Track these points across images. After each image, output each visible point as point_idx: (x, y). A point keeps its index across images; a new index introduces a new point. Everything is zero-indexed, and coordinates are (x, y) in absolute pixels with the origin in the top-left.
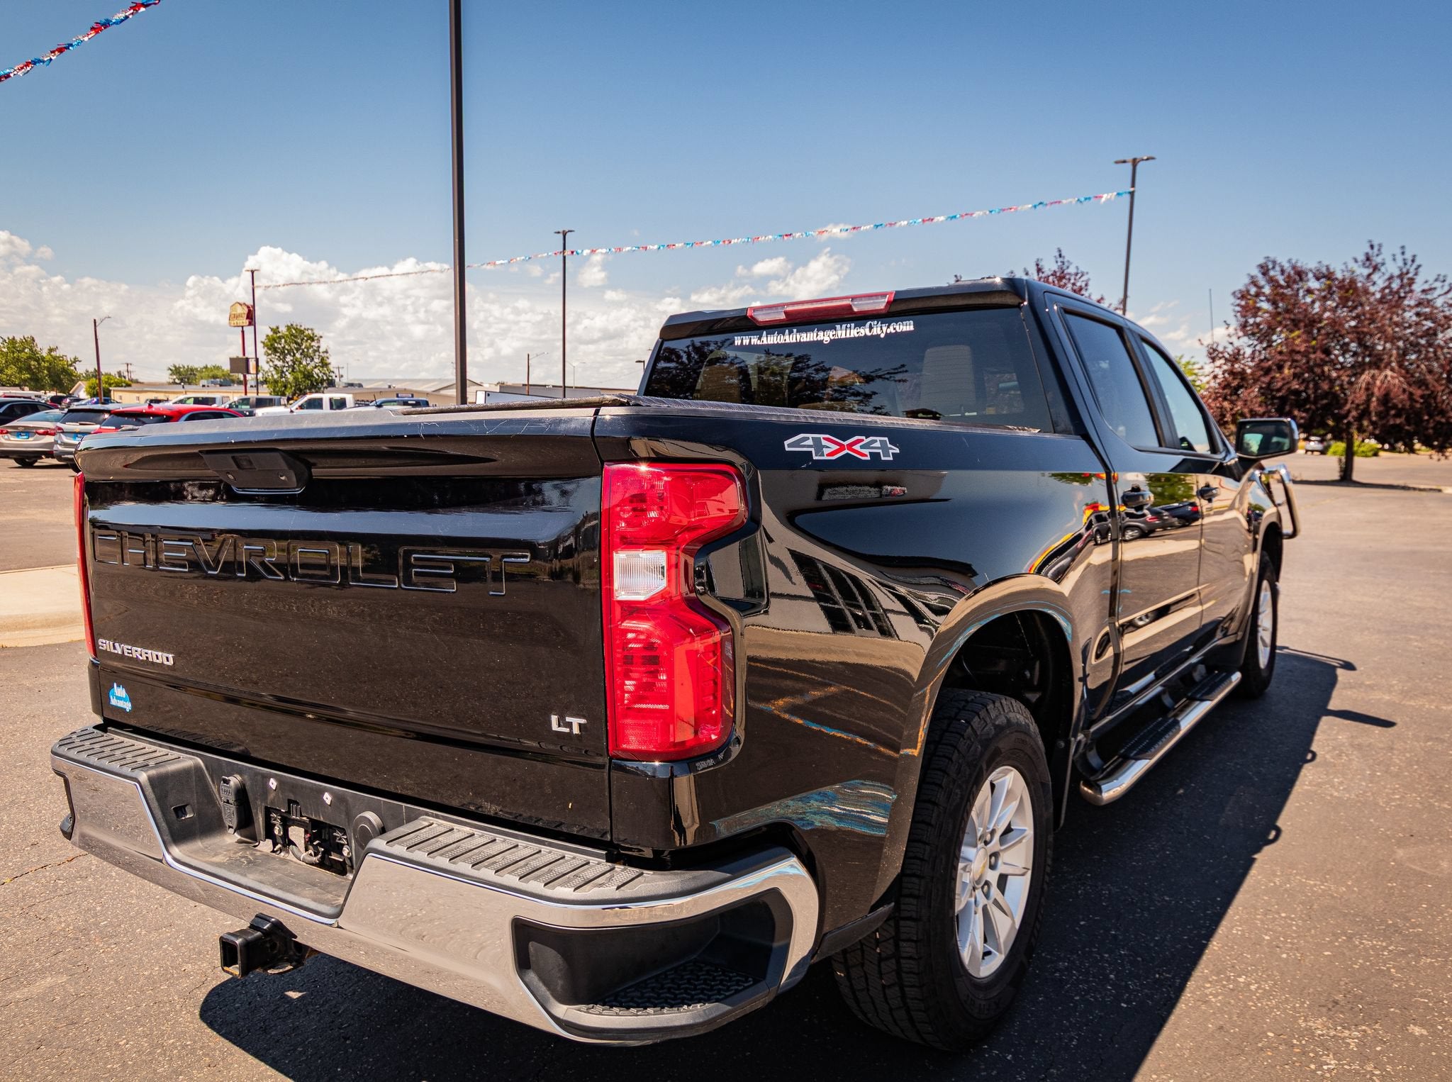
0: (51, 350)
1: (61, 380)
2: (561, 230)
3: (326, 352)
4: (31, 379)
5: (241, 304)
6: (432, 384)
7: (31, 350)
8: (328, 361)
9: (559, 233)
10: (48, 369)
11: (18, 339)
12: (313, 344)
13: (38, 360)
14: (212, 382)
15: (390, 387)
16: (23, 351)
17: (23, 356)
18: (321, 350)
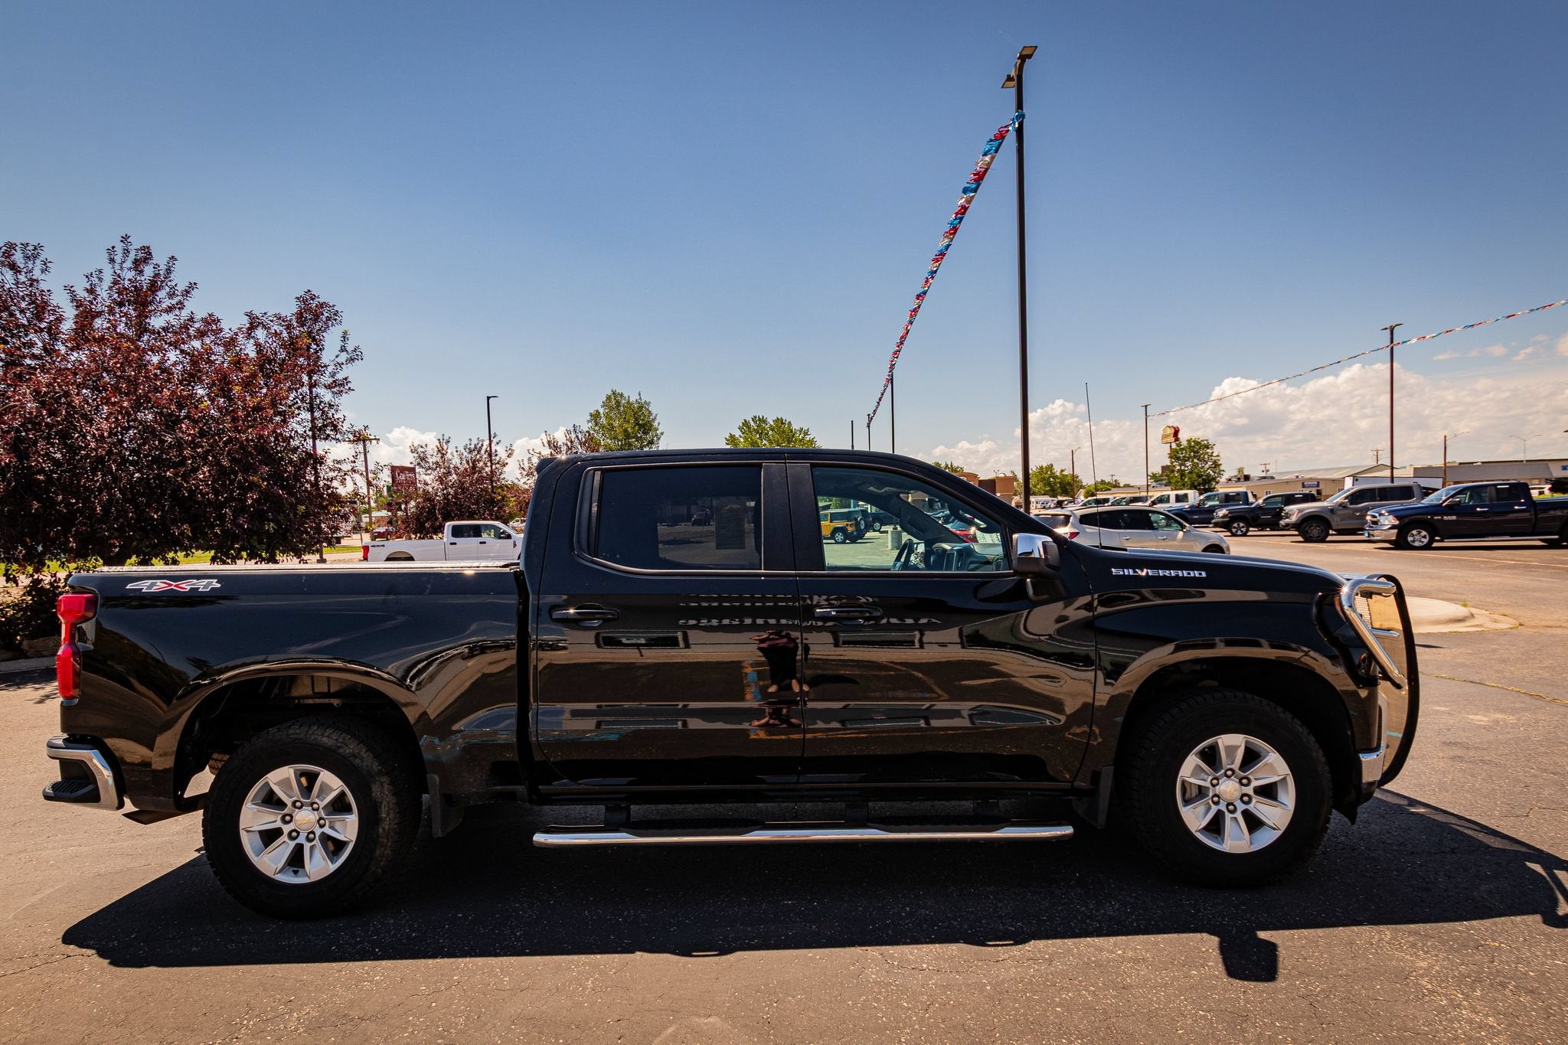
0: (1062, 471)
1: (1067, 489)
2: (1388, 326)
3: (1218, 456)
4: (1050, 490)
5: (1169, 427)
6: (1345, 471)
7: (1051, 472)
8: (1220, 463)
9: (1386, 329)
10: (1060, 483)
11: (1044, 466)
12: (1208, 451)
13: (1055, 477)
14: (1159, 484)
15: (1297, 477)
16: (1046, 473)
17: (1047, 476)
18: (1214, 455)
